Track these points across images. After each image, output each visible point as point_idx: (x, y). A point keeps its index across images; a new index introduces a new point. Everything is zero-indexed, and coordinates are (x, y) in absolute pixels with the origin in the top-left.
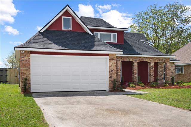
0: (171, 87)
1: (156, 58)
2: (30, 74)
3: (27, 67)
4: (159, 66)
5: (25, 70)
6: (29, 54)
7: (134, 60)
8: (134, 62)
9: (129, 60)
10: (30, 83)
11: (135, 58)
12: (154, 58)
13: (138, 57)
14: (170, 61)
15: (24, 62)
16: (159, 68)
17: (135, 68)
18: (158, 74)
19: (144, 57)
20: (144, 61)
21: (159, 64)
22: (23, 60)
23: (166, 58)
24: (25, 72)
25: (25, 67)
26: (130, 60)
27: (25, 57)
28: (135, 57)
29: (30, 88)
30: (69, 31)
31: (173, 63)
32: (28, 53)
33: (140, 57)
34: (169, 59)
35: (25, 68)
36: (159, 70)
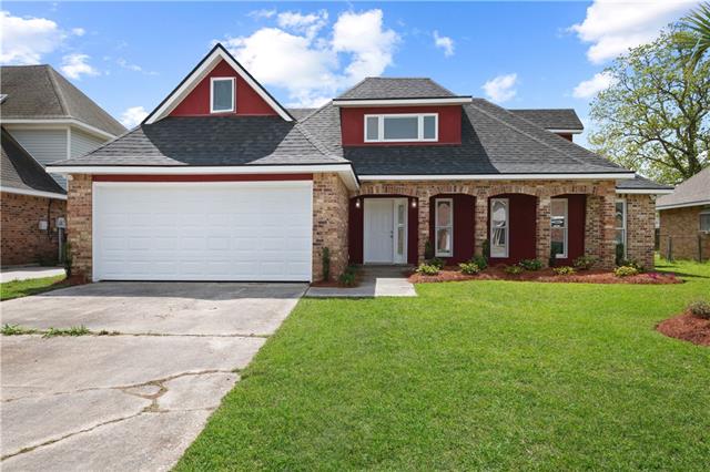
0: (581, 278)
1: (560, 181)
2: (91, 233)
3: (84, 216)
4: (588, 209)
5: (78, 223)
6: (87, 182)
7: (476, 190)
8: (475, 198)
9: (458, 191)
10: (91, 258)
11: (479, 184)
12: (552, 181)
13: (490, 181)
14: (618, 191)
15: (76, 202)
16: (588, 216)
17: (481, 215)
18: (587, 233)
19: (513, 181)
20: (514, 192)
21: (588, 203)
22: (74, 198)
23: (598, 182)
24: (78, 228)
25: (78, 215)
26: (461, 190)
27: (79, 190)
28: (478, 181)
29: (90, 269)
30: (227, 117)
31: (648, 196)
32: (85, 179)
33: (497, 182)
34: (612, 182)
35: (78, 219)
36: (588, 222)
